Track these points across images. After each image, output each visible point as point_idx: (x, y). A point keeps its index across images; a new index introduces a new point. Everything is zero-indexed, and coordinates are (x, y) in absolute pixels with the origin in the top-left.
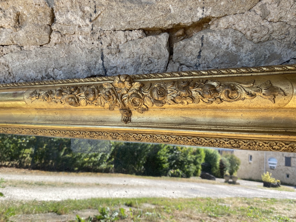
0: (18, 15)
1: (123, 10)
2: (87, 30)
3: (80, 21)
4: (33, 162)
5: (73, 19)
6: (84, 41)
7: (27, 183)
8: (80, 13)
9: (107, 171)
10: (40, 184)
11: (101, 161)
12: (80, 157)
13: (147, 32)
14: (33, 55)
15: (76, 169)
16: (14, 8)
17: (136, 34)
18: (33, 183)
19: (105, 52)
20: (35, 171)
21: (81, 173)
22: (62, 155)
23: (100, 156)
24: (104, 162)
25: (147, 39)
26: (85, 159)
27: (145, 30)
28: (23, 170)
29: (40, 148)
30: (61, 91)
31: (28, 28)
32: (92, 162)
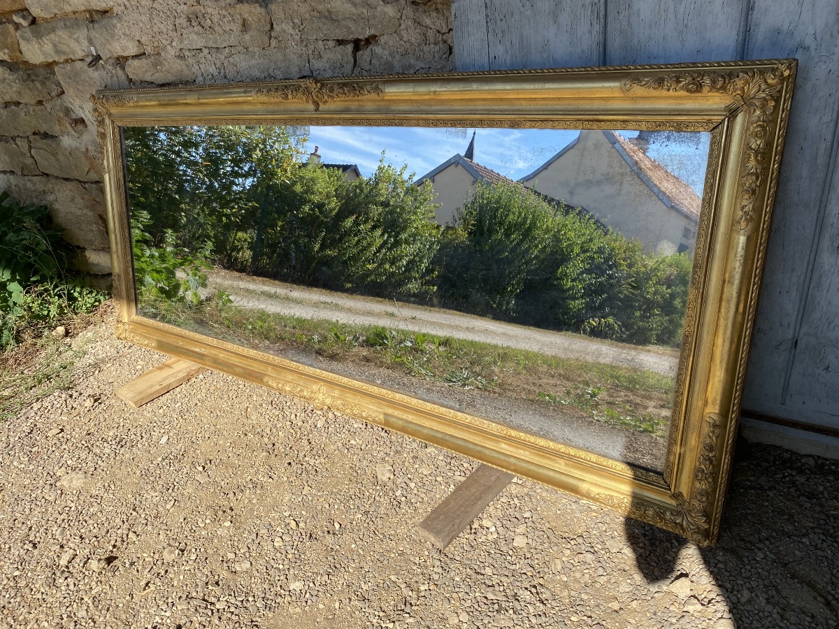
0: (244, 20)
1: (321, 25)
2: (297, 38)
3: (291, 31)
4: (256, 259)
5: (286, 29)
6: (295, 47)
7: (247, 290)
8: (291, 24)
9: (421, 300)
11: (406, 277)
13: (340, 42)
14: (257, 57)
15: (349, 285)
16: (241, 14)
17: (331, 44)
18: (259, 292)
19: (311, 57)
20: (260, 278)
21: (359, 297)
22: (316, 249)
23: (405, 263)
24: (415, 278)
25: (338, 48)
26: (369, 267)
27: (338, 41)
28: (237, 274)
29: (270, 231)
30: (277, 89)
31: (253, 33)
32: (385, 274)
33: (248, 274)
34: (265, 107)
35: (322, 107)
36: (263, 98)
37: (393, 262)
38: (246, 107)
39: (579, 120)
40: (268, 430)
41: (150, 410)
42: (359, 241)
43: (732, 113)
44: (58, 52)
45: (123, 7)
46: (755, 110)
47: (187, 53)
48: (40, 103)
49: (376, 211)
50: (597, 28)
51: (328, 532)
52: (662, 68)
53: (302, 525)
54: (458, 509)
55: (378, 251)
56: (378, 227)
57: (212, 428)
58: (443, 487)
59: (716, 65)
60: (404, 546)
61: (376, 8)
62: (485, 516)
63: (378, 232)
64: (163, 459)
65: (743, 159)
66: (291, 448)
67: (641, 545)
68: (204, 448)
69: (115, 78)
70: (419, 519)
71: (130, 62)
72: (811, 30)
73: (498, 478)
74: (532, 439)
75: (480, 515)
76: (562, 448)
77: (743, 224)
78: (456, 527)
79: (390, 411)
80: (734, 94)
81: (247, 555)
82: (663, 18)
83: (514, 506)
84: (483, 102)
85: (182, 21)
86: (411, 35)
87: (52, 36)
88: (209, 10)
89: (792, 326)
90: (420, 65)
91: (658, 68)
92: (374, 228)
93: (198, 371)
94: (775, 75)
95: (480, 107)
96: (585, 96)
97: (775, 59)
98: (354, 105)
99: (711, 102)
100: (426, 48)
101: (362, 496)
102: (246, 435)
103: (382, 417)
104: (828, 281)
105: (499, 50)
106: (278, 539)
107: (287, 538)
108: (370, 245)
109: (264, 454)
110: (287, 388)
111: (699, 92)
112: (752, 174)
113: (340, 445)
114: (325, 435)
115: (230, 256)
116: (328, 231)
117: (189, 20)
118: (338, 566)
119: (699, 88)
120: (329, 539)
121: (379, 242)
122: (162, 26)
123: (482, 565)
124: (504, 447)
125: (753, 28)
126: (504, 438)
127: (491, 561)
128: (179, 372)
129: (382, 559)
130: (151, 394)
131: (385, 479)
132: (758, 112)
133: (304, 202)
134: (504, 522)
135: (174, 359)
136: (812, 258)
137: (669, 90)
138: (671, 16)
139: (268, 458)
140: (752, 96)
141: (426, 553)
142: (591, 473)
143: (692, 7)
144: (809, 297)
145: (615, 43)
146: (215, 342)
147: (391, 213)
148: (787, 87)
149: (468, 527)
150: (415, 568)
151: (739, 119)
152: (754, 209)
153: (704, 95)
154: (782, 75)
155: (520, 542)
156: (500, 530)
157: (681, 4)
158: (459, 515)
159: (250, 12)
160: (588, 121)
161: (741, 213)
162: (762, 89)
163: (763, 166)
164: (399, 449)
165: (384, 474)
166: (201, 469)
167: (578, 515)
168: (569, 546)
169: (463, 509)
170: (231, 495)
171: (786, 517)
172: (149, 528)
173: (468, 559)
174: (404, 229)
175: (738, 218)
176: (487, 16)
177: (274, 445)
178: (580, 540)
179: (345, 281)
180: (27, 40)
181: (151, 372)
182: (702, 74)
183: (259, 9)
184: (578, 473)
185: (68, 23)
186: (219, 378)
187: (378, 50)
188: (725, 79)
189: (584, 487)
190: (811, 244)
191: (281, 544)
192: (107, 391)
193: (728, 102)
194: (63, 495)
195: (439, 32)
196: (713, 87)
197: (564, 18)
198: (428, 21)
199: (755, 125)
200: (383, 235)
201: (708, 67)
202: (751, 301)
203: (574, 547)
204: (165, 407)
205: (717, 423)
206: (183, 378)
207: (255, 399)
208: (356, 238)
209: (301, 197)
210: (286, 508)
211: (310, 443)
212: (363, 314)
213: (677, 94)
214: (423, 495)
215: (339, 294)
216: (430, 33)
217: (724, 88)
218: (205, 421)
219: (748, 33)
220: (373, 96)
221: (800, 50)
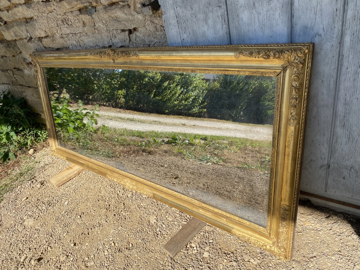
0: (84, 22)
1: (114, 23)
2: (105, 29)
3: (102, 26)
4: (126, 102)
5: (100, 25)
6: (105, 33)
7: (121, 118)
8: (102, 23)
10: (132, 120)
11: (193, 105)
12: (169, 100)
13: (123, 31)
14: (91, 37)
15: (167, 111)
16: (82, 19)
17: (119, 31)
18: (126, 119)
19: (112, 37)
20: (128, 111)
21: (172, 116)
22: (152, 97)
23: (191, 100)
24: (196, 106)
25: (122, 33)
26: (175, 103)
27: (122, 30)
28: (118, 110)
29: (131, 90)
30: (97, 53)
31: (87, 27)
32: (183, 105)
33: (124, 109)
34: (94, 61)
35: (116, 61)
36: (92, 57)
37: (186, 100)
38: (87, 61)
39: (219, 70)
40: (107, 199)
41: (63, 189)
42: (171, 92)
43: (284, 69)
44: (16, 35)
45: (37, 17)
46: (294, 68)
47: (64, 36)
48: (14, 56)
49: (177, 78)
50: (225, 26)
51: (127, 248)
52: (253, 47)
53: (116, 244)
54: (181, 239)
55: (179, 96)
56: (179, 85)
57: (86, 197)
58: (177, 227)
59: (276, 46)
60: (157, 255)
61: (134, 16)
62: (193, 241)
63: (179, 87)
64: (65, 212)
65: (290, 91)
66: (116, 207)
67: (259, 258)
68: (82, 208)
69: (39, 46)
70: (165, 243)
71: (43, 39)
72: (321, 26)
73: (199, 224)
74: (212, 209)
75: (191, 241)
76: (224, 213)
77: (292, 121)
78: (179, 248)
79: (155, 192)
80: (284, 60)
81: (93, 258)
82: (253, 22)
83: (205, 237)
84: (179, 61)
85: (60, 22)
86: (151, 28)
87: (13, 29)
88: (70, 17)
89: (326, 159)
90: (156, 40)
91: (251, 47)
92: (177, 85)
93: (83, 170)
94: (301, 52)
95: (178, 63)
96: (220, 59)
97: (302, 43)
98: (128, 61)
99: (275, 63)
100: (157, 33)
101: (142, 231)
102: (99, 201)
103: (152, 195)
104: (341, 140)
105: (185, 36)
106: (106, 251)
107: (109, 251)
108: (175, 93)
109: (105, 210)
110: (115, 180)
111: (268, 59)
112: (294, 98)
113: (136, 206)
114: (131, 201)
115: (116, 101)
116: (157, 88)
117: (63, 22)
118: (129, 265)
119: (268, 57)
120: (127, 252)
121: (179, 92)
122: (52, 25)
123: (188, 266)
124: (201, 211)
125: (294, 26)
126: (200, 207)
127: (192, 264)
128: (75, 171)
129: (147, 261)
130: (64, 181)
131: (153, 223)
132: (295, 69)
133: (145, 77)
134: (200, 245)
135: (74, 164)
136: (333, 130)
137: (256, 58)
138: (257, 21)
139: (106, 212)
140: (292, 62)
141: (166, 259)
142: (237, 225)
143: (266, 16)
144: (333, 147)
145: (234, 33)
146: (87, 159)
147: (185, 78)
148: (308, 57)
149: (185, 247)
150: (160, 266)
151: (288, 72)
152: (296, 114)
153: (271, 60)
154: (304, 52)
155: (206, 255)
156: (198, 249)
157: (260, 15)
158: (180, 242)
159: (85, 18)
160: (223, 70)
161: (291, 116)
162: (296, 59)
163: (299, 94)
164: (161, 208)
165: (153, 220)
166: (79, 217)
167: (233, 242)
168: (226, 258)
169: (182, 239)
170: (90, 230)
171: (326, 245)
172: (56, 245)
173: (183, 262)
174: (191, 85)
175: (289, 118)
176: (177, 21)
177: (109, 205)
178: (232, 255)
179: (165, 110)
180: (4, 31)
181: (65, 170)
182: (269, 50)
183: (88, 17)
184: (231, 225)
185: (18, 23)
186: (91, 174)
187: (138, 34)
188: (279, 53)
189: (234, 231)
190: (331, 124)
191: (107, 253)
192: (47, 179)
193: (283, 64)
194: (25, 229)
195: (162, 26)
196: (274, 57)
197: (210, 22)
198: (156, 22)
199: (294, 75)
200: (181, 88)
201: (272, 46)
202: (298, 155)
203: (229, 258)
204: (68, 187)
205: (287, 209)
206: (76, 174)
207: (104, 183)
208: (169, 91)
209: (144, 75)
210: (111, 236)
211: (124, 205)
212: (171, 126)
213: (259, 59)
214: (168, 231)
215: (163, 115)
216: (158, 27)
217: (279, 58)
218: (83, 194)
219: (292, 28)
220: (134, 57)
221: (317, 36)
